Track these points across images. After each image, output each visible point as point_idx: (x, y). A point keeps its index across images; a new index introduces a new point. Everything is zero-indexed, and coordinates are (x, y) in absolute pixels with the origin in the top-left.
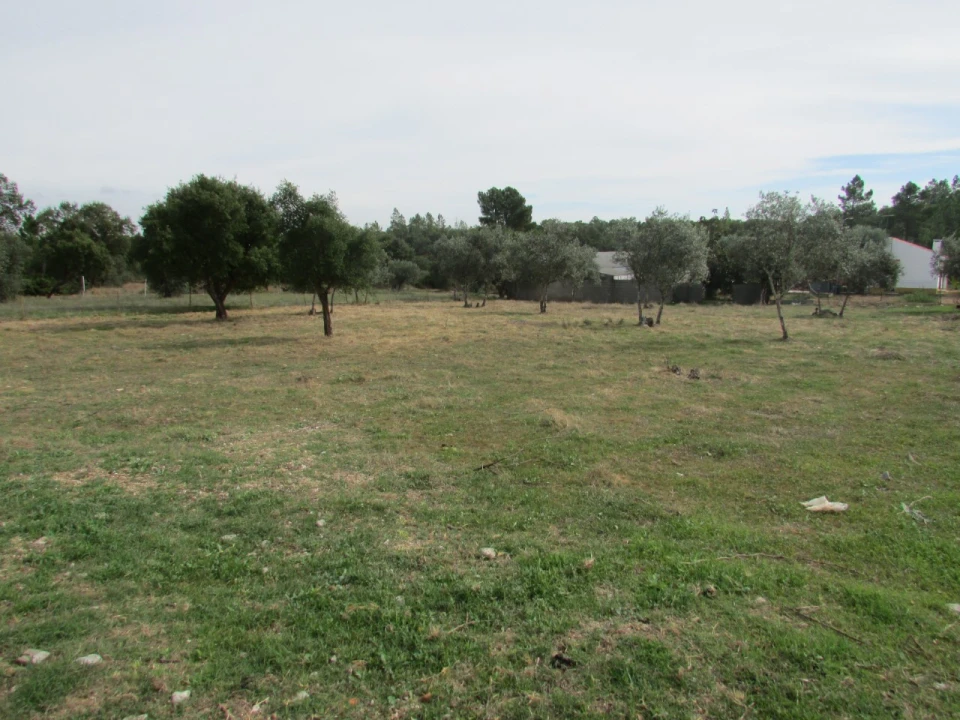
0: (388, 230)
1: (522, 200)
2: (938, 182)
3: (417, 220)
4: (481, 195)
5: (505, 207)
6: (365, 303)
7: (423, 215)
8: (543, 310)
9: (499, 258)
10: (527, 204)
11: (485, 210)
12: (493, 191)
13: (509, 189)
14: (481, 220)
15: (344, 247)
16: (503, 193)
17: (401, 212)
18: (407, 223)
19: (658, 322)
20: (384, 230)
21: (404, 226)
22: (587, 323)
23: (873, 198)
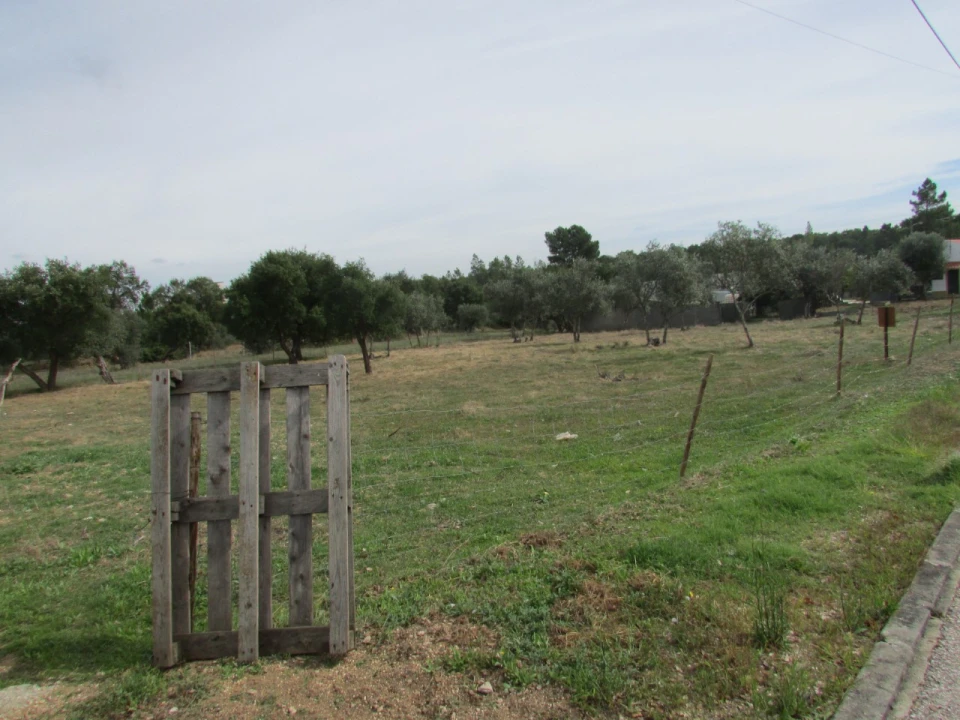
8: (577, 340)
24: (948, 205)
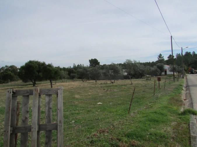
0: (73, 68)
1: (98, 61)
3: (78, 65)
4: (89, 60)
5: (94, 62)
6: (64, 82)
7: (80, 64)
8: (96, 82)
9: (88, 73)
10: (99, 62)
11: (90, 63)
12: (92, 59)
13: (95, 59)
14: (90, 65)
15: (54, 72)
16: (94, 60)
17: (75, 64)
18: (76, 66)
19: (114, 83)
20: (72, 68)
21: (75, 67)
22: (101, 83)
23: (164, 58)
24: (164, 59)
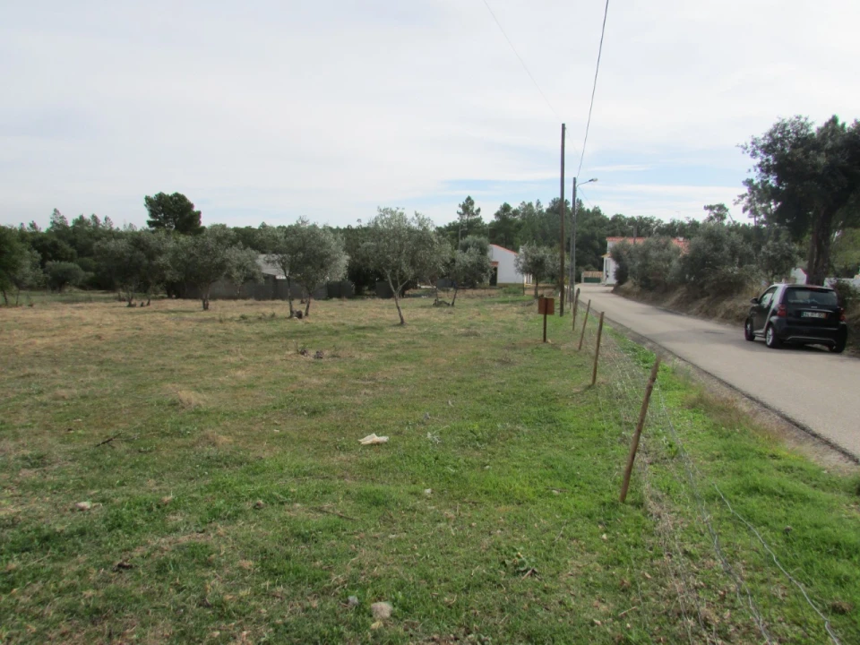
2: (527, 203)
5: (174, 211)
8: (206, 307)
11: (153, 214)
16: (171, 198)
19: (307, 314)
22: (244, 318)
